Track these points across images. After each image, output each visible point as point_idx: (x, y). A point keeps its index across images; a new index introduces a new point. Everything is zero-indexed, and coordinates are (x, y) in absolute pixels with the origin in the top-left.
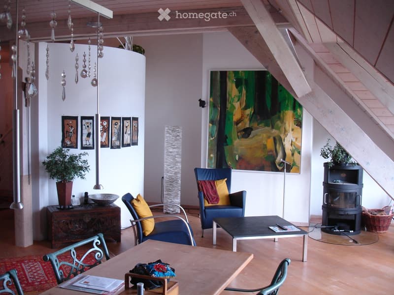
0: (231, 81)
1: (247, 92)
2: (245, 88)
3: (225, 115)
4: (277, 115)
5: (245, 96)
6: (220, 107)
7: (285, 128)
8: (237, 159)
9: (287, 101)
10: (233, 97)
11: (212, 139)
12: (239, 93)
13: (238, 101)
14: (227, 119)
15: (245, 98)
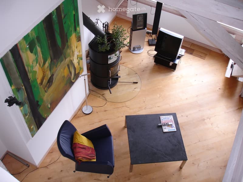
0: (24, 51)
1: (41, 49)
2: (39, 46)
3: (31, 87)
4: (66, 46)
5: (41, 53)
6: (24, 85)
7: (72, 51)
8: (50, 107)
9: (70, 28)
10: (31, 64)
11: (27, 117)
12: (36, 55)
13: (37, 63)
14: (33, 88)
15: (41, 55)
